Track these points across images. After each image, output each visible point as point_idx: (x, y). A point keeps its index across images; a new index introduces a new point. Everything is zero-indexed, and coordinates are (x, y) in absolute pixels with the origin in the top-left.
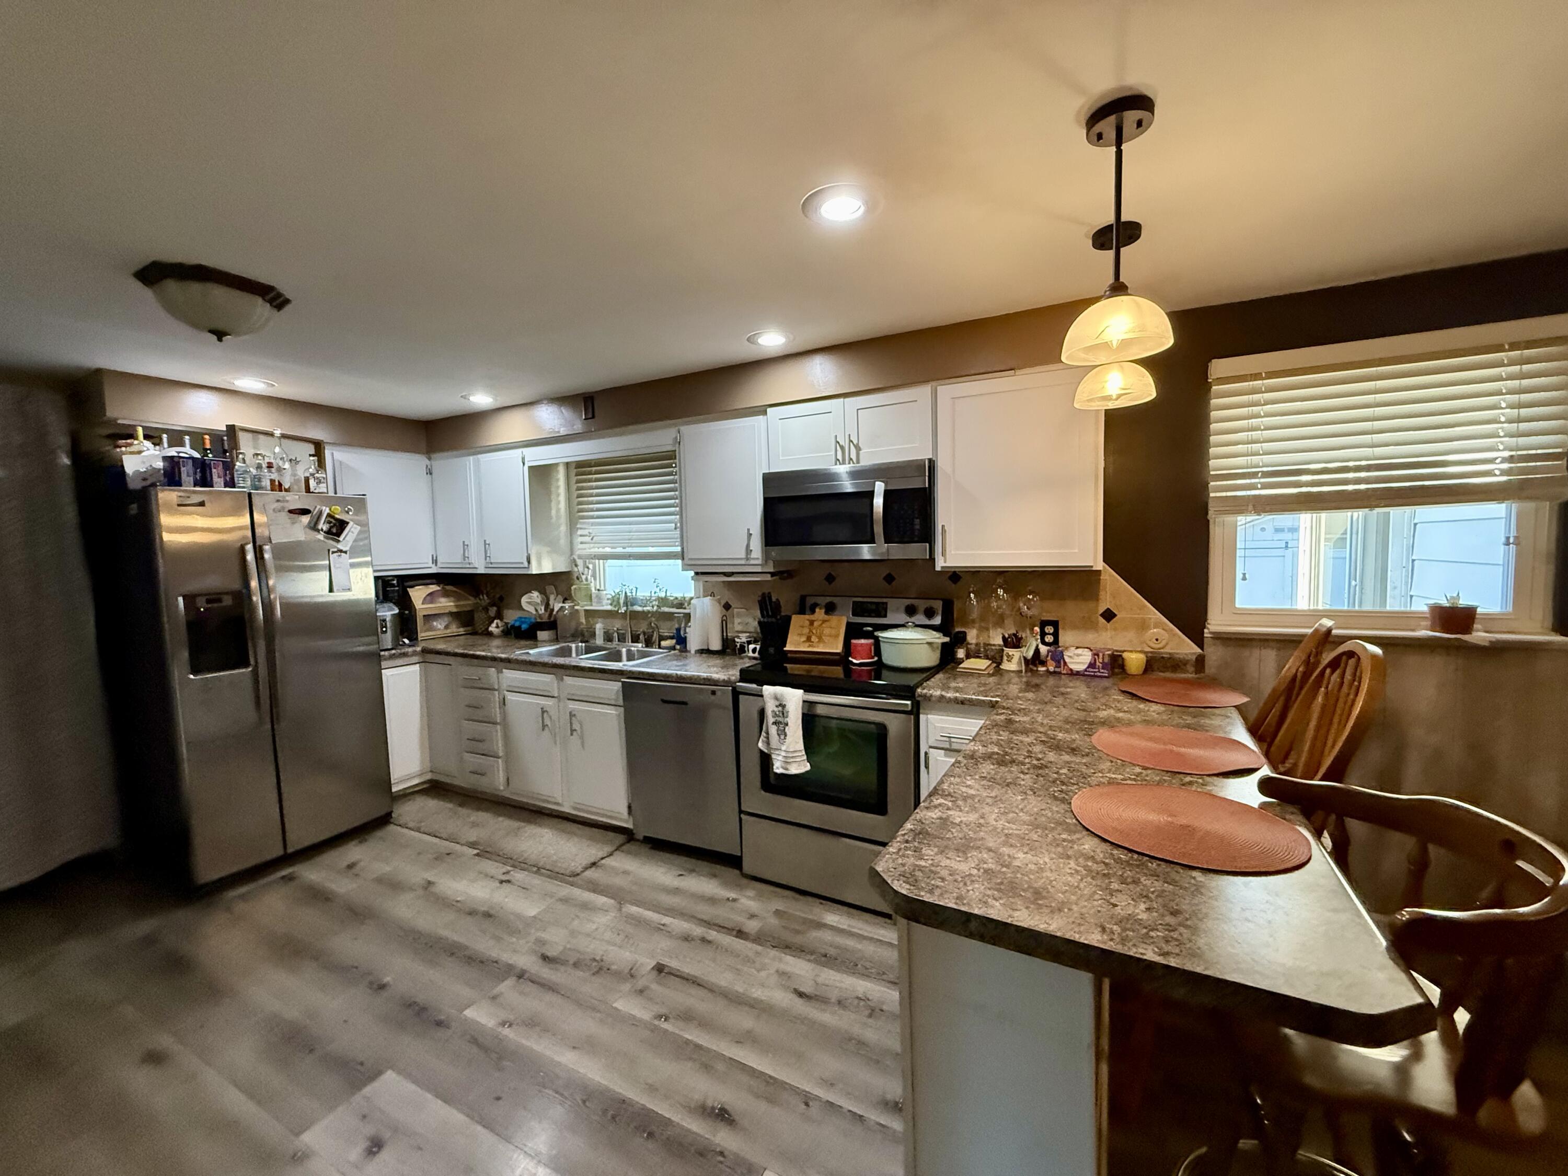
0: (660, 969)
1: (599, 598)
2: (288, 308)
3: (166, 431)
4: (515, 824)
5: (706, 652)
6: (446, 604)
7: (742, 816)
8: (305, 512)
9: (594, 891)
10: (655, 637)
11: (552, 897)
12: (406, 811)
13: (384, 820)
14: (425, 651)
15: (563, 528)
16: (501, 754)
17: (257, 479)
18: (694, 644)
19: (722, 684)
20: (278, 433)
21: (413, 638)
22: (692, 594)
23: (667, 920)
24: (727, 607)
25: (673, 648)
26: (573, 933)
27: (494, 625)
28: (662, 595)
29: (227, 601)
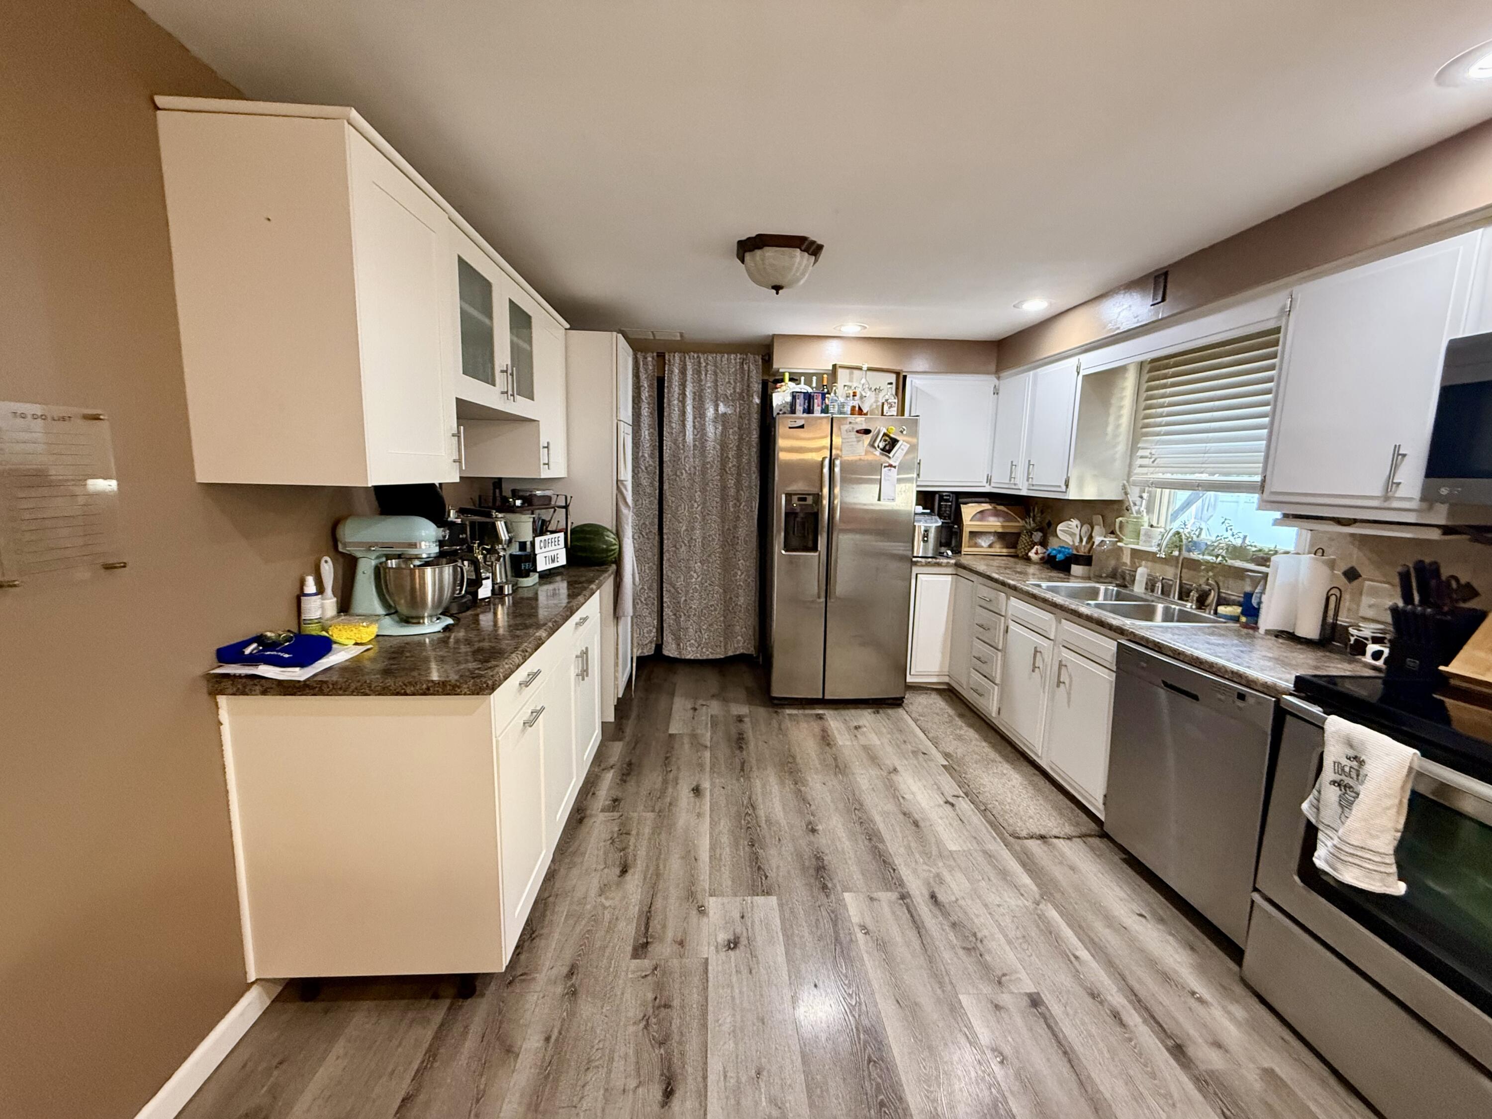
0: (1035, 1001)
1: (1148, 536)
2: (823, 253)
3: (805, 374)
4: (993, 755)
5: (1289, 637)
6: (994, 523)
7: (1256, 897)
8: (867, 432)
9: (1024, 865)
10: (1213, 597)
11: (978, 843)
12: (917, 703)
13: (897, 703)
14: (958, 565)
15: (1121, 447)
16: (997, 681)
17: (842, 405)
18: (1268, 620)
19: (1261, 689)
21: (957, 551)
22: (1291, 548)
23: (1084, 954)
24: (1352, 575)
25: (1236, 619)
26: (976, 894)
27: (1034, 550)
28: (1238, 542)
29: (810, 500)
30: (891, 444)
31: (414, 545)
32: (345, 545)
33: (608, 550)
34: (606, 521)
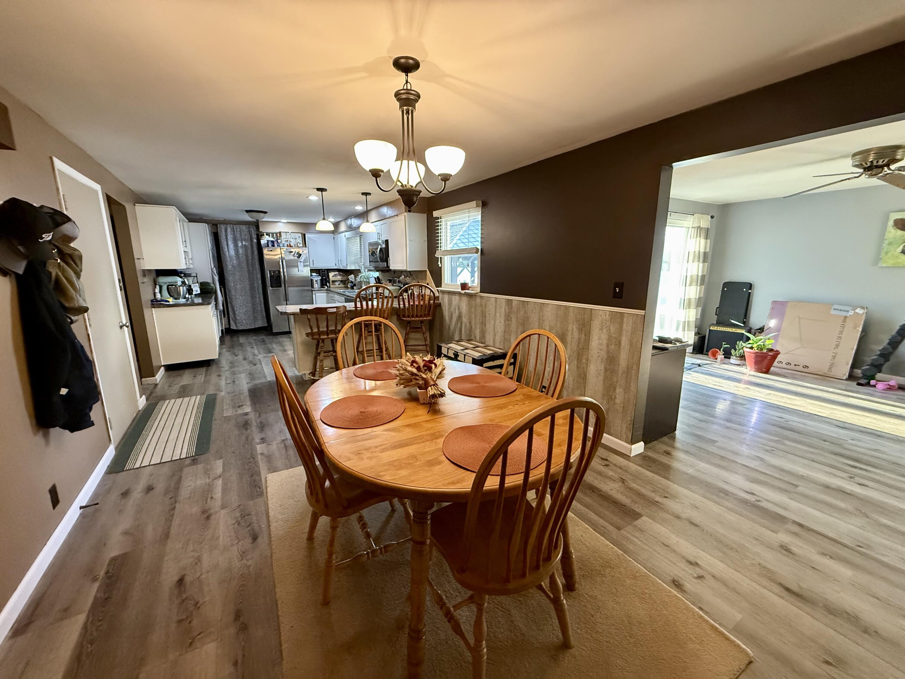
2: (267, 213)
3: (271, 233)
6: (339, 278)
8: (292, 252)
14: (327, 290)
17: (283, 244)
20: (290, 232)
21: (328, 286)
27: (349, 285)
29: (277, 272)
30: (300, 255)
31: (177, 282)
32: (159, 283)
33: (212, 289)
34: (210, 280)
